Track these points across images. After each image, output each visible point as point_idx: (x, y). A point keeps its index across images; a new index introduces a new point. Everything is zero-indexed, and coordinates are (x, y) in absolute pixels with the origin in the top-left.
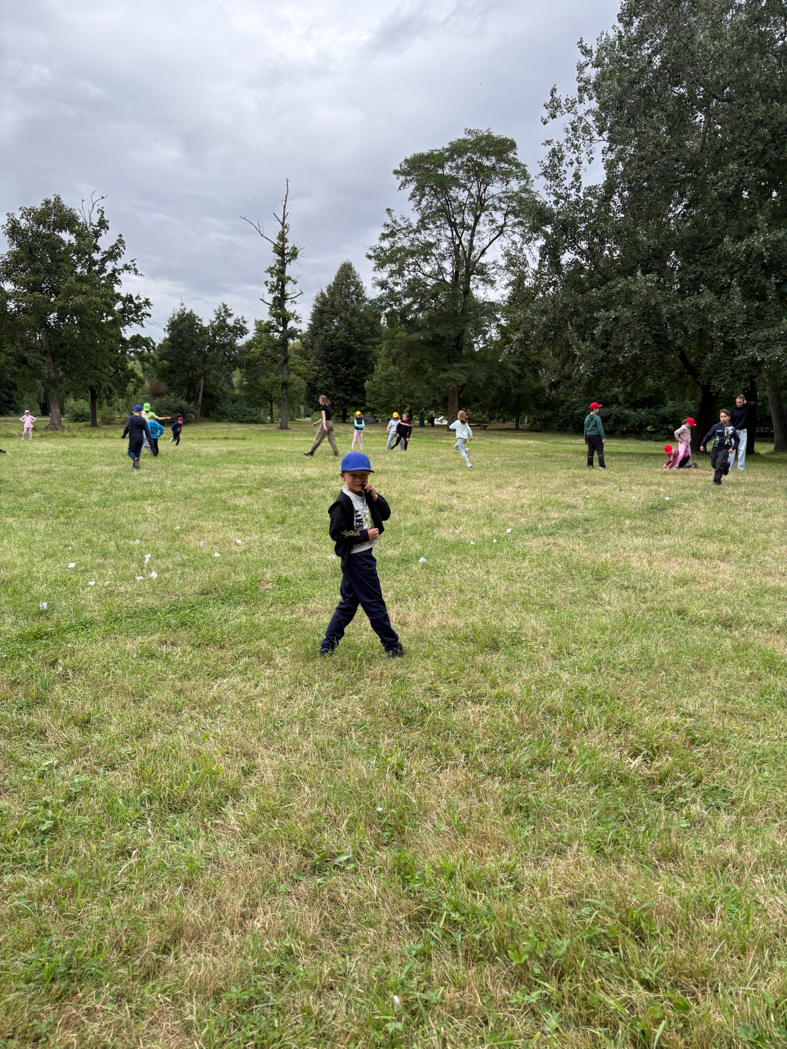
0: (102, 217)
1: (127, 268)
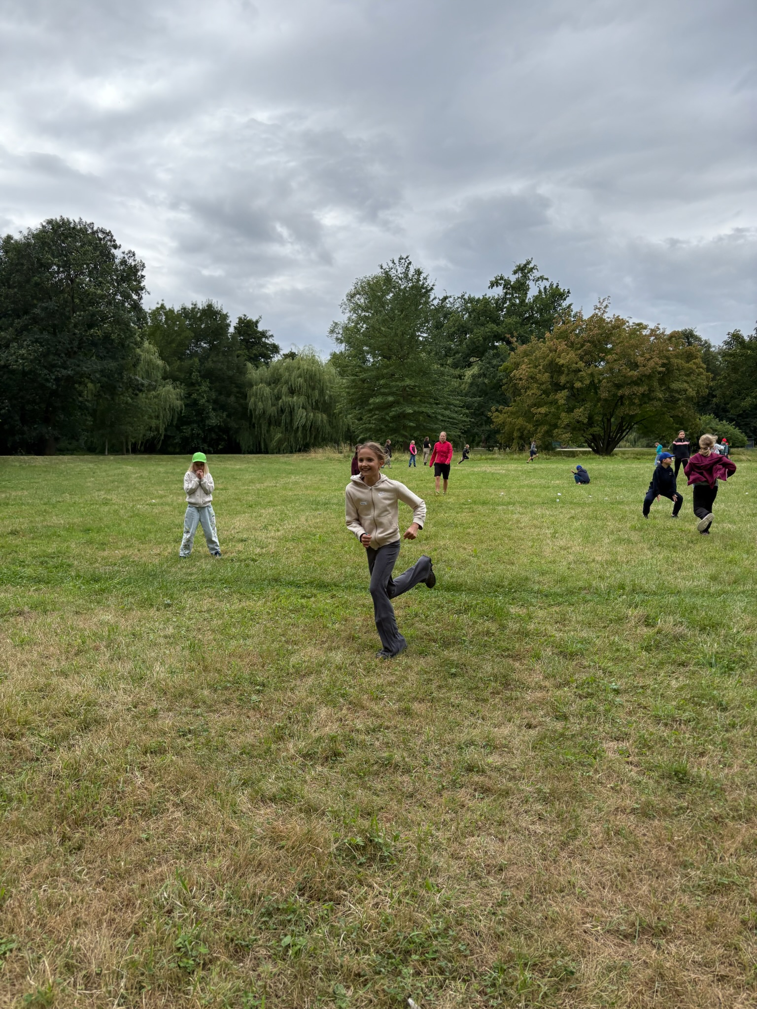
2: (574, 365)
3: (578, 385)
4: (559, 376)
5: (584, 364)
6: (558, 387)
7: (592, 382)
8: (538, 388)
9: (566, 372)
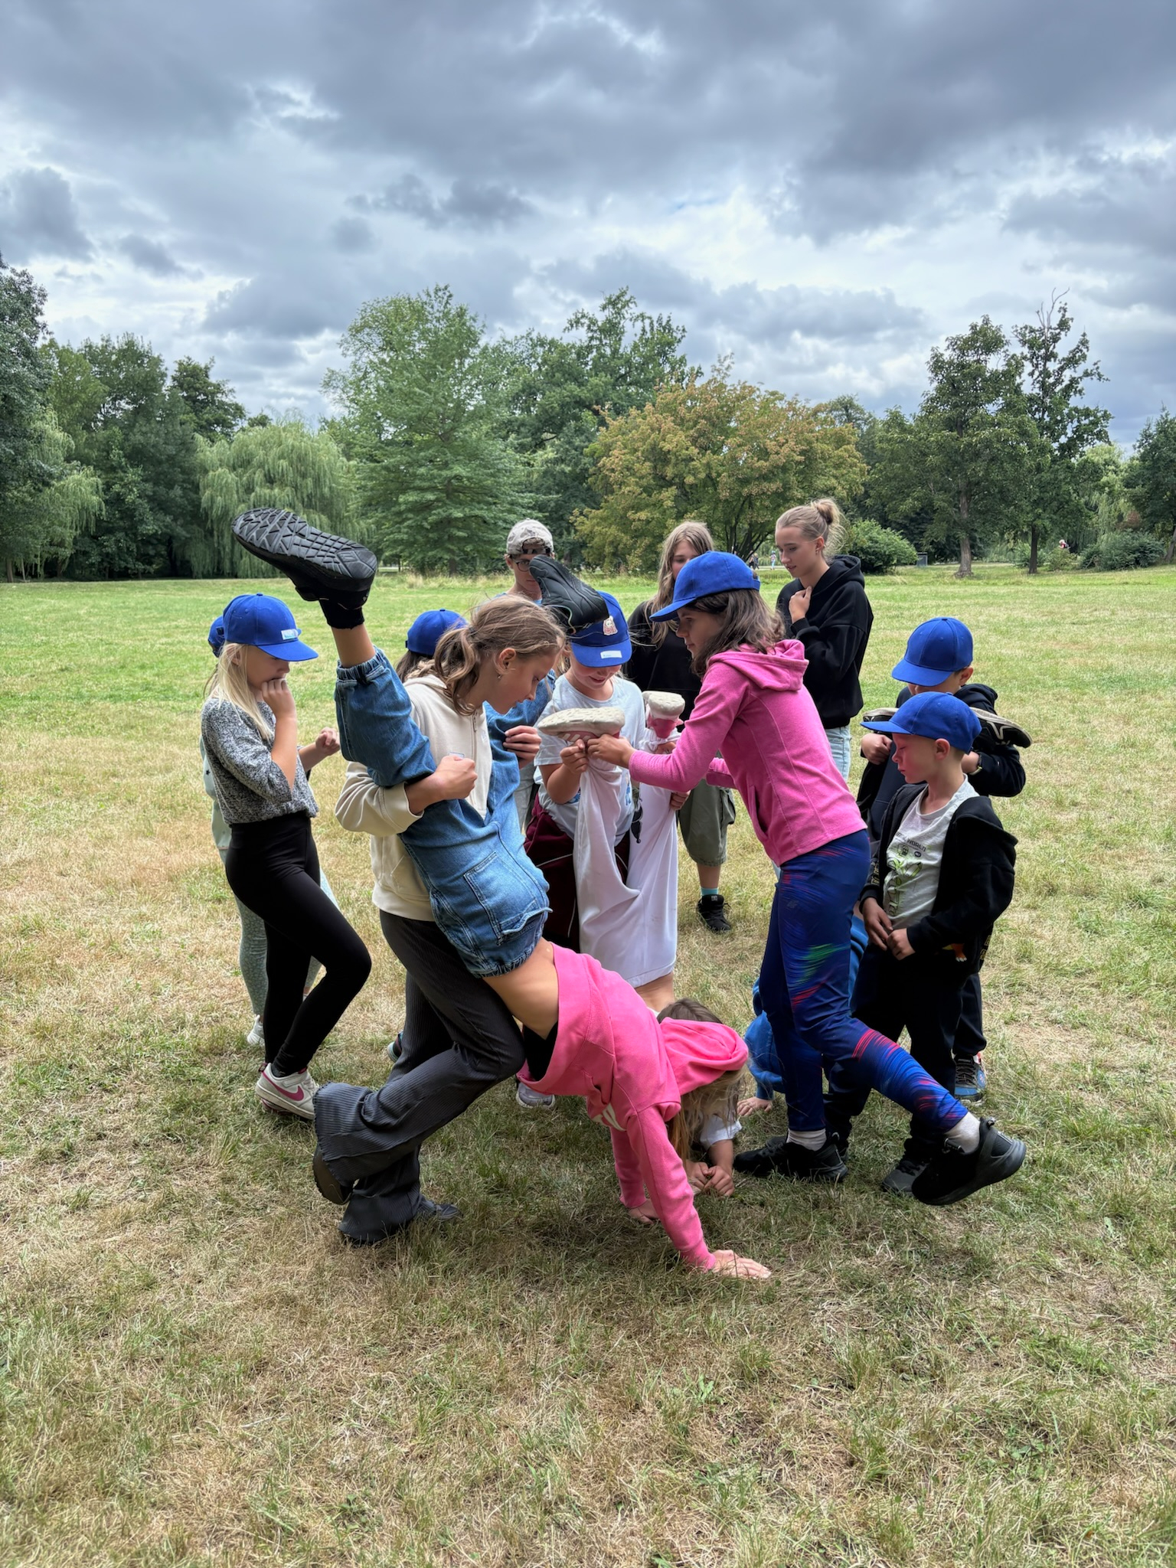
0: (1064, 316)
1: (1086, 374)
2: (684, 451)
3: (690, 480)
4: (664, 466)
5: (697, 451)
6: (663, 482)
7: (709, 476)
8: (637, 484)
9: (673, 460)
